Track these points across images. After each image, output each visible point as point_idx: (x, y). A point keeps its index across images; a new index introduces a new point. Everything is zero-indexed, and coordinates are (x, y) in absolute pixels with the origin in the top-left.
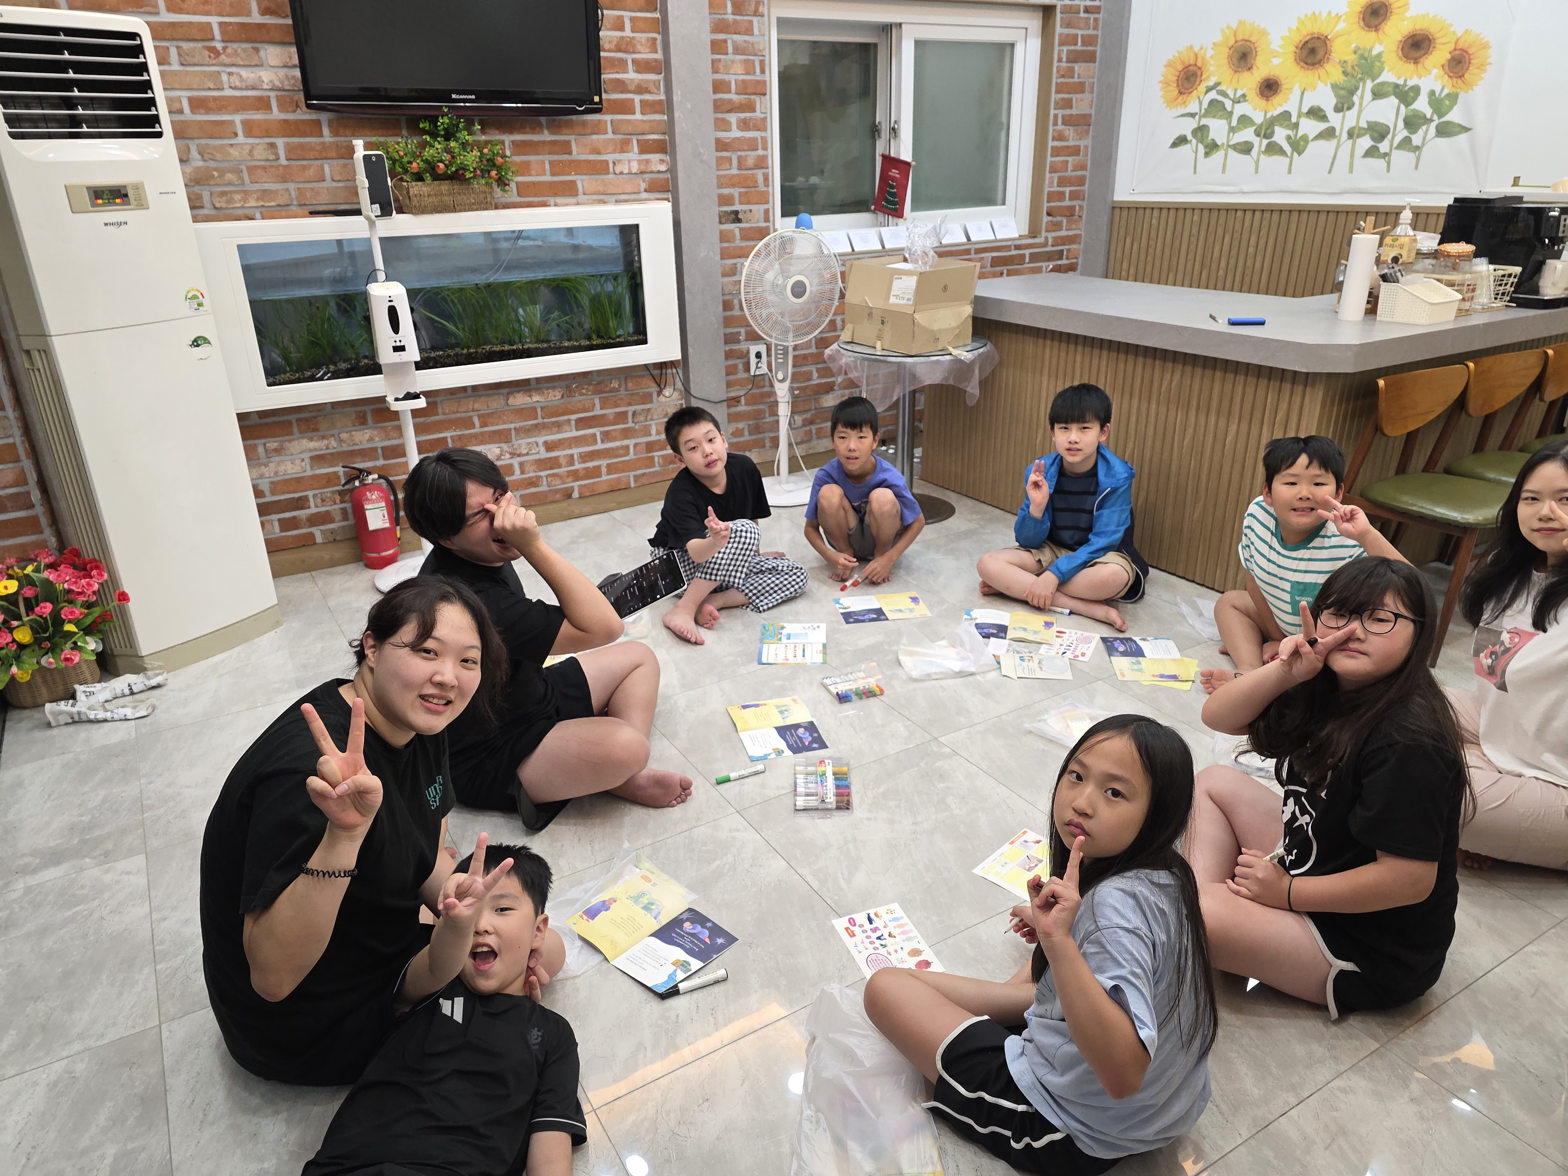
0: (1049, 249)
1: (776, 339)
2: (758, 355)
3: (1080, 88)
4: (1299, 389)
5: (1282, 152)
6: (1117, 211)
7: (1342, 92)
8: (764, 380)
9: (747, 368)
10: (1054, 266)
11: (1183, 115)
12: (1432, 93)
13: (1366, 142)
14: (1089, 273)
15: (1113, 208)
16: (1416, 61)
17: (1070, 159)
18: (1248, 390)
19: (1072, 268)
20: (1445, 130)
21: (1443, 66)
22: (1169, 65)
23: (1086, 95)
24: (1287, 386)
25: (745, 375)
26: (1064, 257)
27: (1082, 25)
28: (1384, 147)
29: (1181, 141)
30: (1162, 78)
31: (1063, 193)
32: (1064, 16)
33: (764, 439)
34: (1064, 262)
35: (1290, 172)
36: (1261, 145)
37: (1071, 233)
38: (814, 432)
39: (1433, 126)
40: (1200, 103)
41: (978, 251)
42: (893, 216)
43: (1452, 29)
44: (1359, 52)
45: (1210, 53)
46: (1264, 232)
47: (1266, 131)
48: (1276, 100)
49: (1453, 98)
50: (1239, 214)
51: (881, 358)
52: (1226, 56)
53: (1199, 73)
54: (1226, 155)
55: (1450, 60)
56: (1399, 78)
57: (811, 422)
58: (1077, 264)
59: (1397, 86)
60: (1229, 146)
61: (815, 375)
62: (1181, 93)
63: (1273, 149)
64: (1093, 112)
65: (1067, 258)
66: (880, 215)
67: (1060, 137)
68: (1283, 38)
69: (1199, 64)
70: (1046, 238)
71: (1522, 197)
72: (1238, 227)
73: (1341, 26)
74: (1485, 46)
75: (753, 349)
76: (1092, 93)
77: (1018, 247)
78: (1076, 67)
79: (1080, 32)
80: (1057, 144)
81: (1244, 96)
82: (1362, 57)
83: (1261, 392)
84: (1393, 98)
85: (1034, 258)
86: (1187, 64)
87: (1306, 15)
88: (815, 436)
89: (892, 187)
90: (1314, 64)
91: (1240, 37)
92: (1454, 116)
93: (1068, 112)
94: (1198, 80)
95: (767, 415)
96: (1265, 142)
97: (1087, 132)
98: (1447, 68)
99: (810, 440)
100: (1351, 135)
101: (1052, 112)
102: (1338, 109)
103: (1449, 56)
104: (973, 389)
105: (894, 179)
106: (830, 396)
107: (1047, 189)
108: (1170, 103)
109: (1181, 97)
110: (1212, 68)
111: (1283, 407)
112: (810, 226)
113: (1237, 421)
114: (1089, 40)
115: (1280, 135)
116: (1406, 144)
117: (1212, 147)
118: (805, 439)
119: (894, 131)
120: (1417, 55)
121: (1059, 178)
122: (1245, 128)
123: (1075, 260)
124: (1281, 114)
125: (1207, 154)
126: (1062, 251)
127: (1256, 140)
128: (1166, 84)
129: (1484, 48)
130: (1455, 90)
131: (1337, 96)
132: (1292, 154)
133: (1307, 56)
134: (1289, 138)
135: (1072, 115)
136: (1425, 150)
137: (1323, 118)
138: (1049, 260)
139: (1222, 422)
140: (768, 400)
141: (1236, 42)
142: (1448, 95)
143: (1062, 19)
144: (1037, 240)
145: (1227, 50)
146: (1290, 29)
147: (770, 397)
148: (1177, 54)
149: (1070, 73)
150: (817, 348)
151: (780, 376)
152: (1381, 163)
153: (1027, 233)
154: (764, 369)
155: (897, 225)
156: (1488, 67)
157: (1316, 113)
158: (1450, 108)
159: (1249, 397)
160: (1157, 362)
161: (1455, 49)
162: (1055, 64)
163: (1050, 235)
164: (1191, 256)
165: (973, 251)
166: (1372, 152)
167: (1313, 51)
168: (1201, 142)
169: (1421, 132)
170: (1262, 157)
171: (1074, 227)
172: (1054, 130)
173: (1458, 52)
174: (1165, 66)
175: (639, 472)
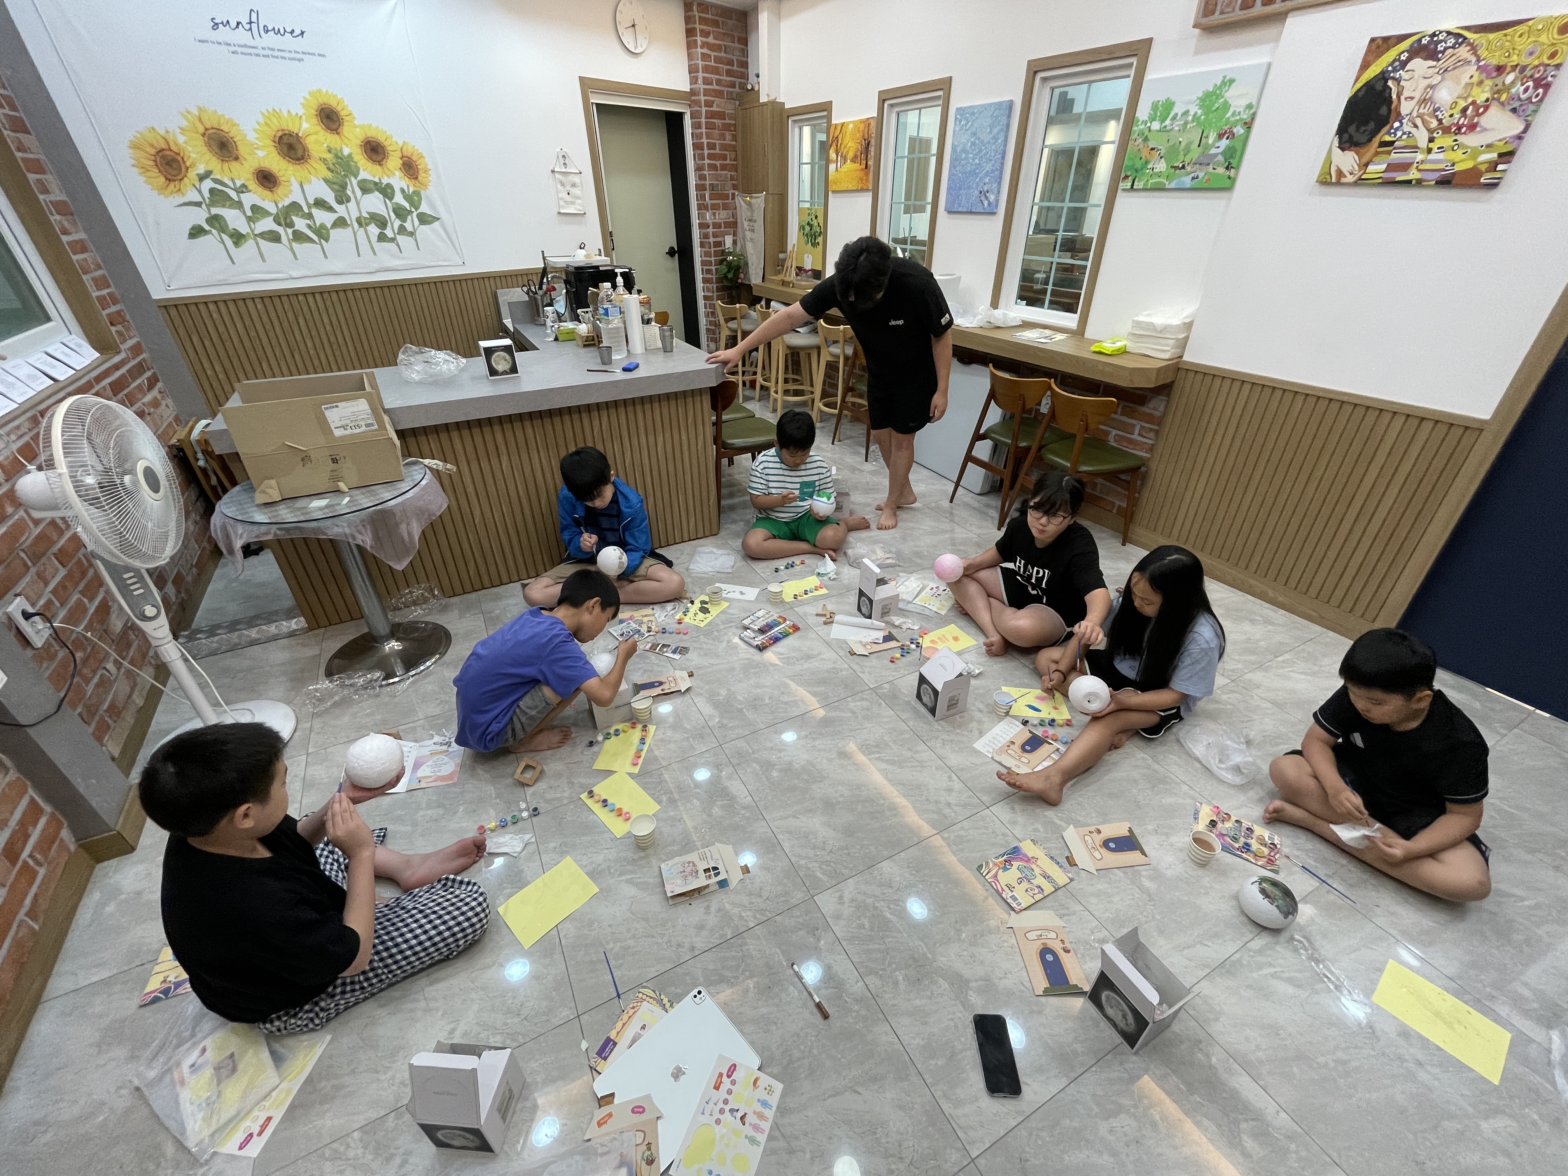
0: (133, 362)
3: (40, 166)
5: (310, 240)
6: (166, 310)
7: (335, 187)
11: (185, 204)
12: (403, 190)
15: (161, 308)
16: (380, 163)
20: (424, 219)
21: (400, 169)
22: (134, 146)
28: (389, 233)
29: (196, 232)
30: (134, 162)
35: (326, 256)
36: (286, 233)
37: (134, 341)
39: (415, 214)
40: (200, 192)
43: (393, 140)
44: (333, 152)
45: (181, 139)
46: (331, 311)
47: (284, 221)
48: (280, 190)
49: (418, 195)
50: (302, 296)
52: (202, 143)
53: (179, 159)
54: (257, 244)
55: (403, 165)
56: (373, 177)
58: (156, 374)
59: (376, 184)
60: (256, 235)
62: (168, 180)
63: (299, 237)
64: (69, 198)
67: (64, 230)
68: (255, 131)
69: (173, 148)
70: (125, 350)
72: (306, 309)
73: (305, 125)
76: (51, 173)
77: (110, 370)
78: (21, 138)
80: (67, 238)
81: (244, 186)
82: (337, 156)
84: (377, 193)
85: (129, 376)
86: (159, 149)
87: (268, 111)
90: (298, 159)
91: (207, 125)
92: (424, 208)
93: (51, 197)
94: (182, 166)
96: (290, 231)
97: (77, 222)
98: (403, 171)
100: (359, 223)
101: (40, 197)
102: (340, 202)
103: (401, 162)
108: (160, 190)
109: (172, 185)
110: (193, 155)
115: (300, 224)
116: (402, 230)
117: (238, 237)
120: (379, 158)
121: (93, 279)
122: (262, 217)
123: (153, 370)
124: (291, 204)
125: (236, 244)
127: (280, 230)
128: (145, 169)
129: (422, 157)
130: (416, 189)
131: (333, 189)
132: (320, 241)
133: (288, 152)
134: (309, 227)
135: (56, 201)
136: (418, 234)
137: (331, 209)
141: (206, 129)
142: (414, 192)
144: (115, 359)
145: (200, 137)
146: (257, 122)
148: (137, 136)
151: (150, 611)
152: (392, 246)
153: (100, 357)
156: (430, 172)
157: (320, 204)
158: (420, 202)
161: (403, 156)
165: (90, 383)
166: (382, 238)
167: (291, 147)
168: (223, 232)
169: (409, 221)
170: (294, 244)
171: (131, 334)
173: (405, 159)
174: (130, 148)
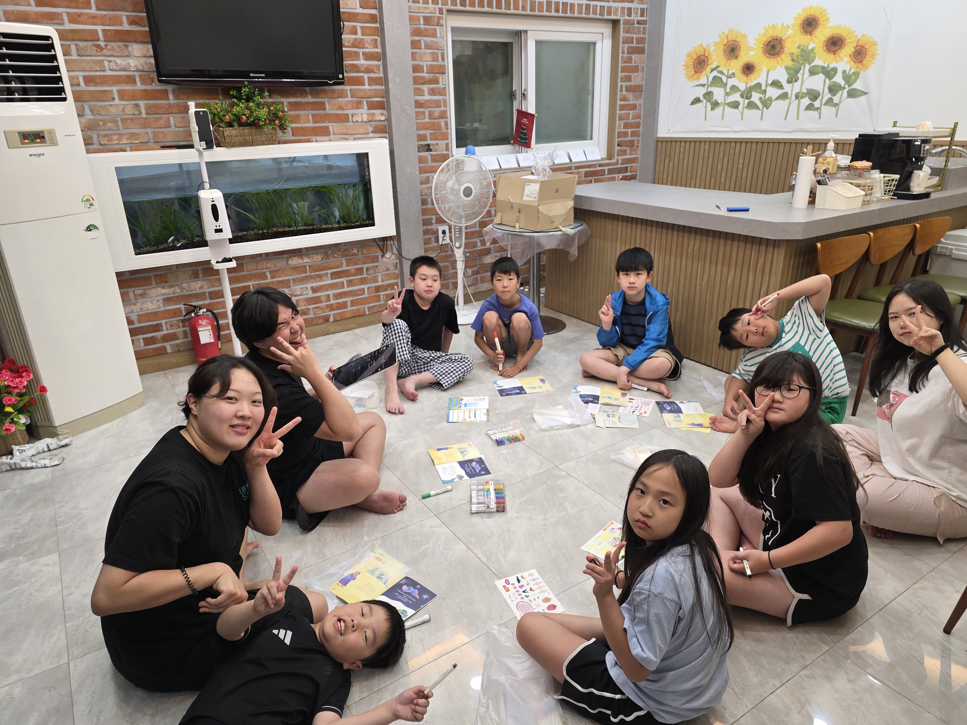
0: (619, 166)
1: (454, 222)
2: (444, 232)
3: (635, 69)
4: (770, 249)
5: (757, 107)
6: (660, 143)
7: (792, 72)
8: (447, 247)
9: (437, 240)
10: (623, 177)
11: (698, 85)
12: (844, 72)
13: (806, 101)
14: (644, 180)
15: (657, 141)
16: (834, 53)
17: (631, 112)
18: (740, 250)
19: (633, 177)
20: (853, 94)
21: (850, 56)
22: (689, 55)
23: (639, 74)
24: (763, 248)
25: (436, 245)
26: (629, 171)
27: (636, 31)
28: (817, 104)
29: (697, 101)
30: (684, 63)
31: (627, 133)
32: (625, 26)
33: (449, 283)
34: (629, 174)
35: (762, 119)
36: (743, 102)
37: (632, 156)
38: (479, 279)
39: (845, 91)
40: (708, 78)
41: (577, 168)
42: (524, 147)
43: (855, 34)
44: (801, 48)
45: (712, 48)
46: (747, 155)
47: (746, 95)
48: (753, 76)
49: (857, 75)
50: (733, 144)
51: (519, 233)
52: (722, 50)
53: (706, 60)
54: (724, 109)
55: (854, 52)
56: (825, 63)
57: (477, 273)
58: (636, 175)
59: (823, 68)
60: (726, 104)
61: (479, 244)
62: (696, 72)
63: (751, 105)
64: (644, 84)
65: (630, 172)
66: (517, 147)
67: (624, 99)
68: (756, 39)
69: (706, 55)
70: (618, 160)
71: (899, 134)
72: (732, 152)
73: (790, 32)
74: (875, 44)
75: (441, 228)
76: (643, 72)
77: (600, 165)
78: (633, 56)
79: (635, 36)
80: (623, 103)
81: (733, 74)
82: (803, 50)
83: (748, 251)
84: (821, 75)
85: (611, 171)
86: (699, 55)
87: (769, 26)
88: (479, 281)
89: (524, 129)
90: (774, 55)
91: (730, 39)
92: (858, 85)
93: (629, 84)
94: (706, 64)
95: (450, 269)
96: (747, 101)
97: (641, 95)
98: (852, 57)
99: (476, 284)
100: (797, 97)
101: (619, 84)
102: (789, 82)
103: (854, 50)
104: (574, 251)
105: (524, 124)
106: (489, 256)
107: (617, 130)
108: (690, 78)
109: (696, 75)
110: (714, 58)
111: (761, 260)
112: (474, 153)
113: (734, 270)
114: (641, 41)
115: (756, 97)
116: (830, 102)
117: (715, 105)
118: (474, 283)
119: (524, 96)
120: (835, 49)
121: (624, 123)
122: (735, 93)
123: (635, 173)
124: (756, 84)
125: (712, 109)
126: (627, 167)
127: (741, 100)
128: (687, 67)
129: (874, 45)
130: (857, 70)
131: (788, 74)
132: (763, 108)
133: (770, 50)
134: (760, 99)
135: (631, 85)
136: (841, 105)
137: (781, 87)
138: (619, 173)
139: (725, 270)
140: (450, 260)
141: (728, 42)
142: (853, 73)
143: (624, 28)
144: (612, 161)
145: (723, 47)
146: (759, 34)
147: (451, 258)
148: (693, 49)
149: (629, 60)
150: (480, 227)
151: (457, 245)
152: (815, 114)
153: (606, 157)
154: (448, 241)
155: (527, 152)
156: (877, 56)
157: (776, 84)
158: (855, 80)
159: (741, 255)
160: (685, 234)
161: (857, 46)
162: (621, 55)
163: (620, 158)
164: (704, 170)
165: (573, 168)
166: (809, 107)
167: (773, 47)
168: (709, 102)
169: (838, 95)
170: (745, 110)
171: (634, 153)
172: (620, 95)
173: (859, 47)
174: (686, 56)
175: (371, 305)
